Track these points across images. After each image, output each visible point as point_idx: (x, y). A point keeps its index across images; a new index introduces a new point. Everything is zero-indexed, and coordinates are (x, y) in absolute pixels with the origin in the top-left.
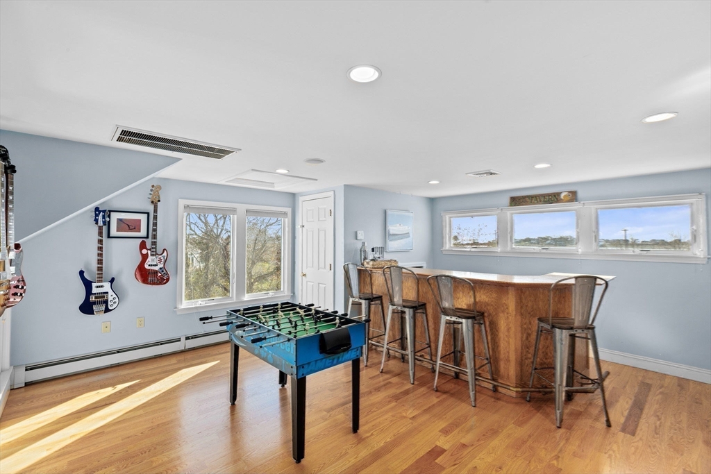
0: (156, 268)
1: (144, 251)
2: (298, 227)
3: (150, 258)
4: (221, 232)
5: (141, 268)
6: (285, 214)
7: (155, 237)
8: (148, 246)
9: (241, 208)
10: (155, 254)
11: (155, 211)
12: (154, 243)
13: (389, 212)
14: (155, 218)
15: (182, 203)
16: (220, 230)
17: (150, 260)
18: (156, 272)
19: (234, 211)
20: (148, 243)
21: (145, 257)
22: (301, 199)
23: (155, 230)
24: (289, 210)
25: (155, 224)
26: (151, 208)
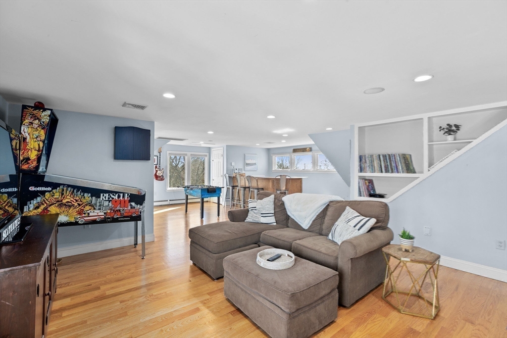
0: (160, 175)
1: (157, 169)
2: (211, 161)
3: (158, 171)
4: (178, 163)
5: (156, 175)
6: (206, 155)
7: (160, 164)
8: (158, 167)
9: (189, 154)
10: (160, 170)
11: (160, 155)
12: (160, 166)
13: (246, 155)
14: (160, 158)
15: (168, 152)
16: (177, 162)
17: (158, 172)
18: (160, 176)
19: (186, 155)
20: (158, 166)
21: (157, 171)
22: (212, 149)
23: (160, 162)
24: (208, 154)
25: (160, 160)
26: (158, 155)
